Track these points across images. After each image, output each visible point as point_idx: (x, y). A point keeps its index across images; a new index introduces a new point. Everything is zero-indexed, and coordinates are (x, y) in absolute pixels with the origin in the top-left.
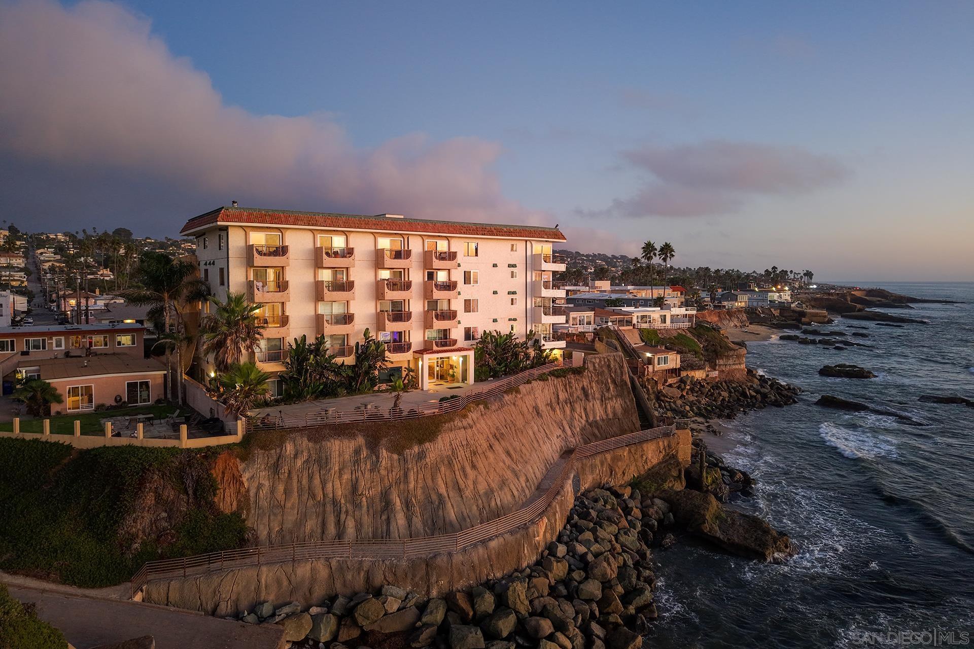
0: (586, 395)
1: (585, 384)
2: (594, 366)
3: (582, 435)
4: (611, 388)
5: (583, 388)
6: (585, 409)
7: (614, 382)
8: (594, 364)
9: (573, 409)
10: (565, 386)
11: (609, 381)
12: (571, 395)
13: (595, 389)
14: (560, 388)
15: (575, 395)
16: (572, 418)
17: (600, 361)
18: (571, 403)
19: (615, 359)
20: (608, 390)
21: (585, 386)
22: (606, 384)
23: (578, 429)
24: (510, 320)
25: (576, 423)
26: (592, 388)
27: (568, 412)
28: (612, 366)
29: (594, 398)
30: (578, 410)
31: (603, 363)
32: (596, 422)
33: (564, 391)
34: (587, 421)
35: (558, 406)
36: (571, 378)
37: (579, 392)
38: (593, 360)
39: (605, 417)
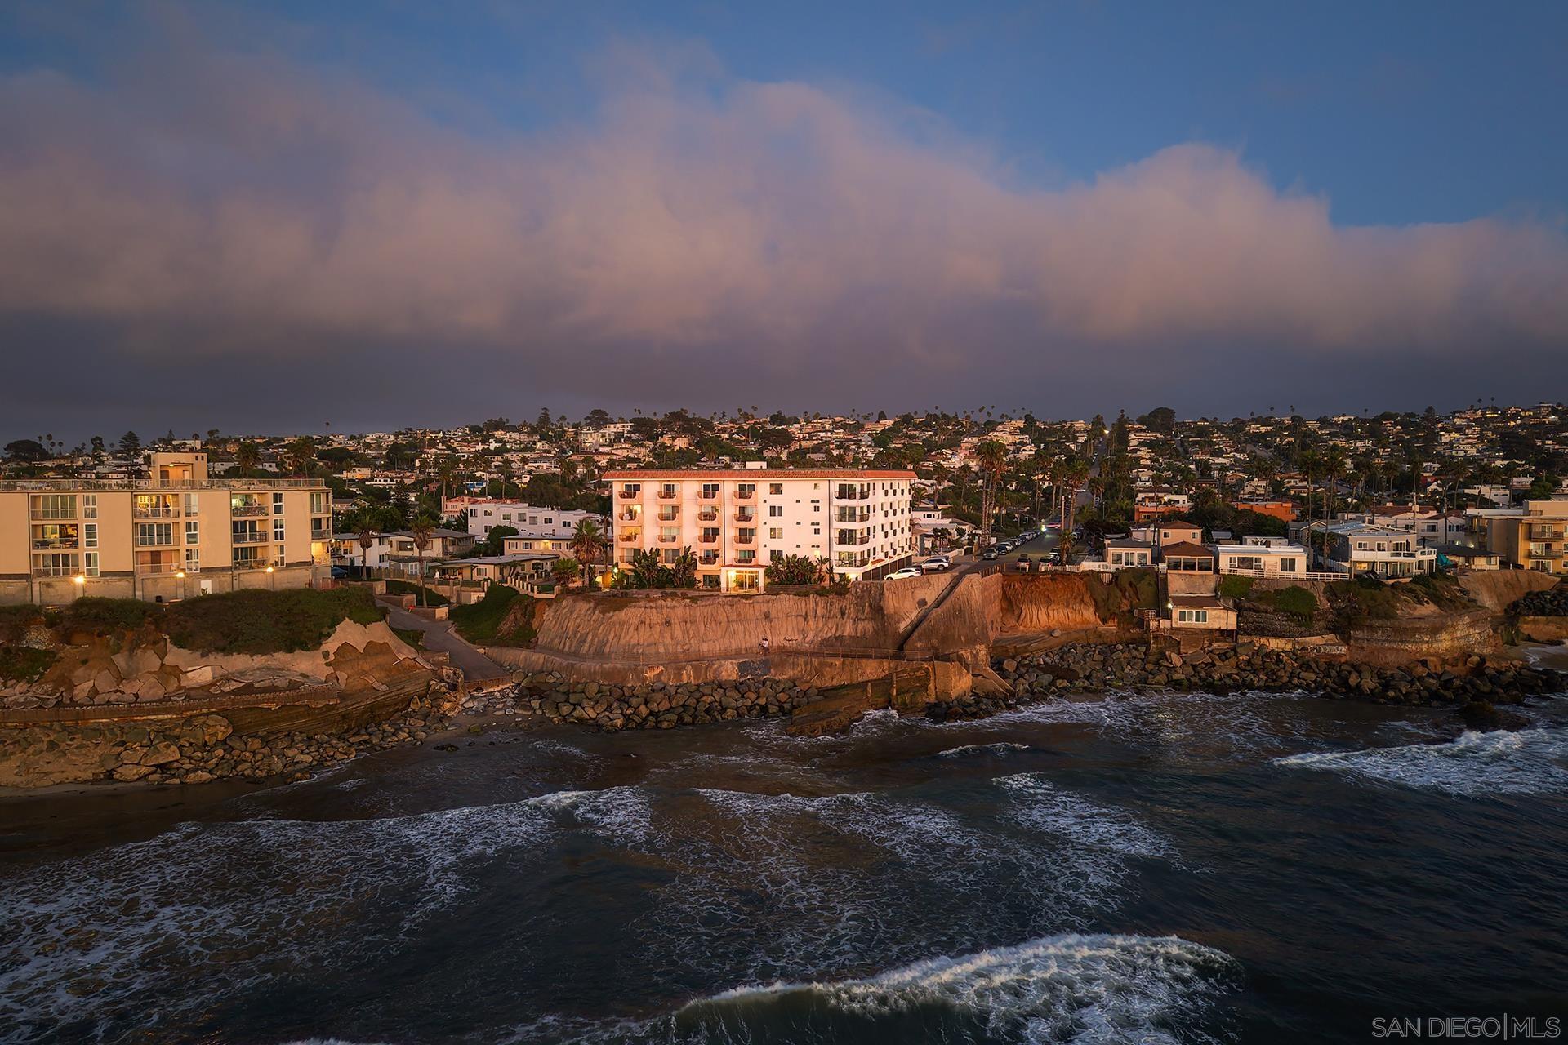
1: (844, 604)
2: (856, 590)
5: (841, 608)
6: (837, 625)
9: (825, 623)
10: (827, 604)
11: (867, 604)
12: (830, 612)
13: (851, 612)
14: (821, 604)
16: (821, 630)
18: (826, 618)
21: (844, 607)
22: (863, 607)
23: (820, 639)
24: (812, 546)
25: (822, 634)
26: (849, 608)
28: (873, 592)
29: (849, 617)
30: (830, 625)
31: (865, 589)
32: (842, 637)
33: (824, 607)
34: (834, 635)
35: (813, 619)
36: (833, 598)
37: (836, 611)
39: (853, 634)
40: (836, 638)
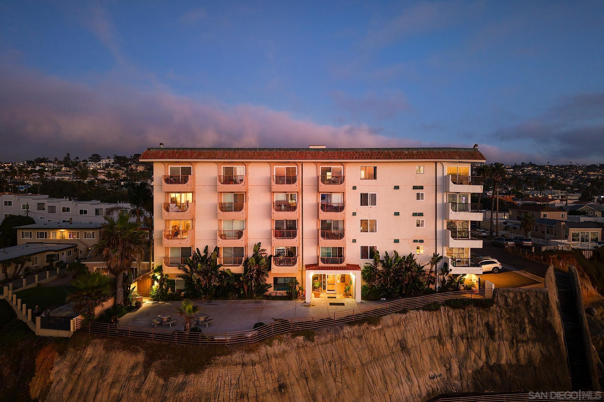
0: (491, 333)
1: (491, 320)
2: (506, 301)
3: (474, 378)
4: (528, 330)
5: (487, 325)
6: (487, 349)
7: (532, 322)
8: (506, 298)
9: (469, 347)
10: (464, 319)
11: (526, 321)
12: (471, 330)
13: (504, 328)
14: (457, 320)
15: (475, 331)
16: (466, 356)
17: (515, 296)
18: (468, 339)
19: (537, 296)
20: (523, 331)
21: (491, 323)
22: (522, 324)
23: (470, 371)
24: (415, 241)
25: (470, 363)
26: (500, 325)
27: (462, 348)
28: (532, 304)
29: (501, 338)
30: (477, 348)
31: (519, 298)
32: (500, 366)
33: (462, 323)
34: (487, 363)
35: (450, 341)
36: (472, 311)
37: (481, 328)
38: (506, 294)
39: (514, 362)
40: (491, 368)
